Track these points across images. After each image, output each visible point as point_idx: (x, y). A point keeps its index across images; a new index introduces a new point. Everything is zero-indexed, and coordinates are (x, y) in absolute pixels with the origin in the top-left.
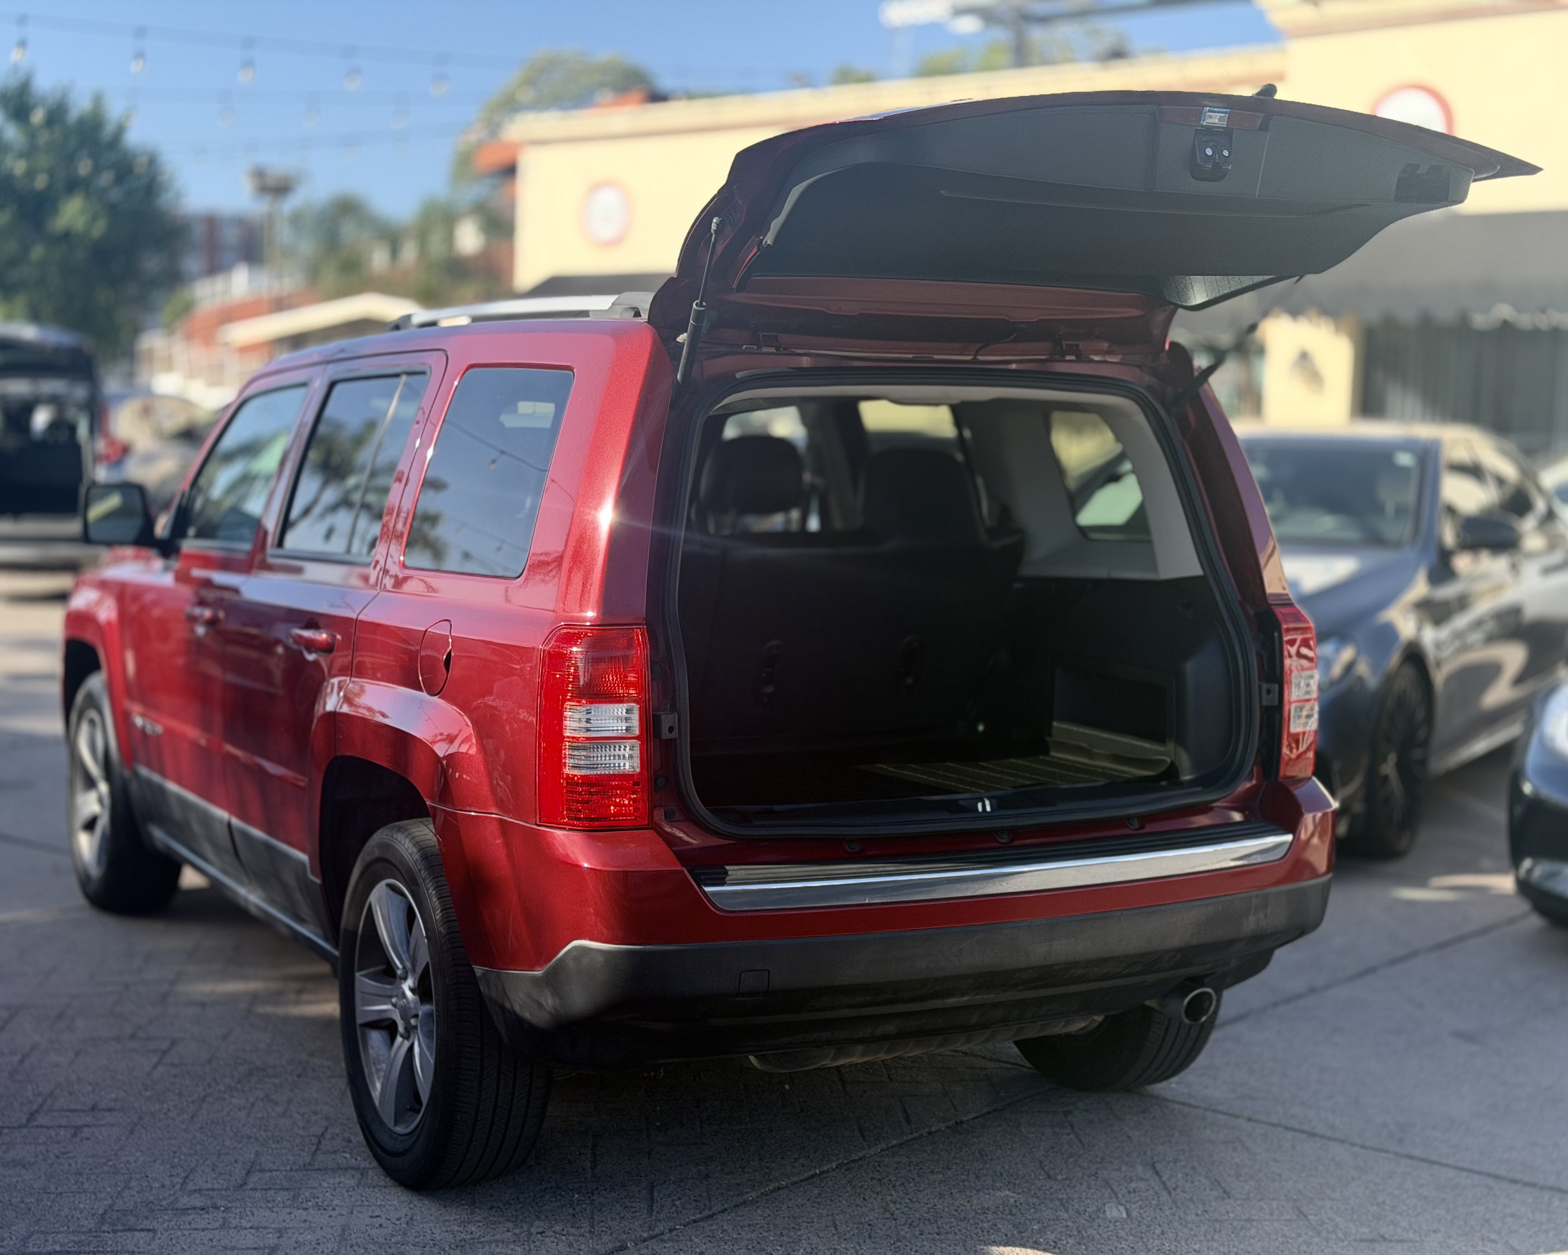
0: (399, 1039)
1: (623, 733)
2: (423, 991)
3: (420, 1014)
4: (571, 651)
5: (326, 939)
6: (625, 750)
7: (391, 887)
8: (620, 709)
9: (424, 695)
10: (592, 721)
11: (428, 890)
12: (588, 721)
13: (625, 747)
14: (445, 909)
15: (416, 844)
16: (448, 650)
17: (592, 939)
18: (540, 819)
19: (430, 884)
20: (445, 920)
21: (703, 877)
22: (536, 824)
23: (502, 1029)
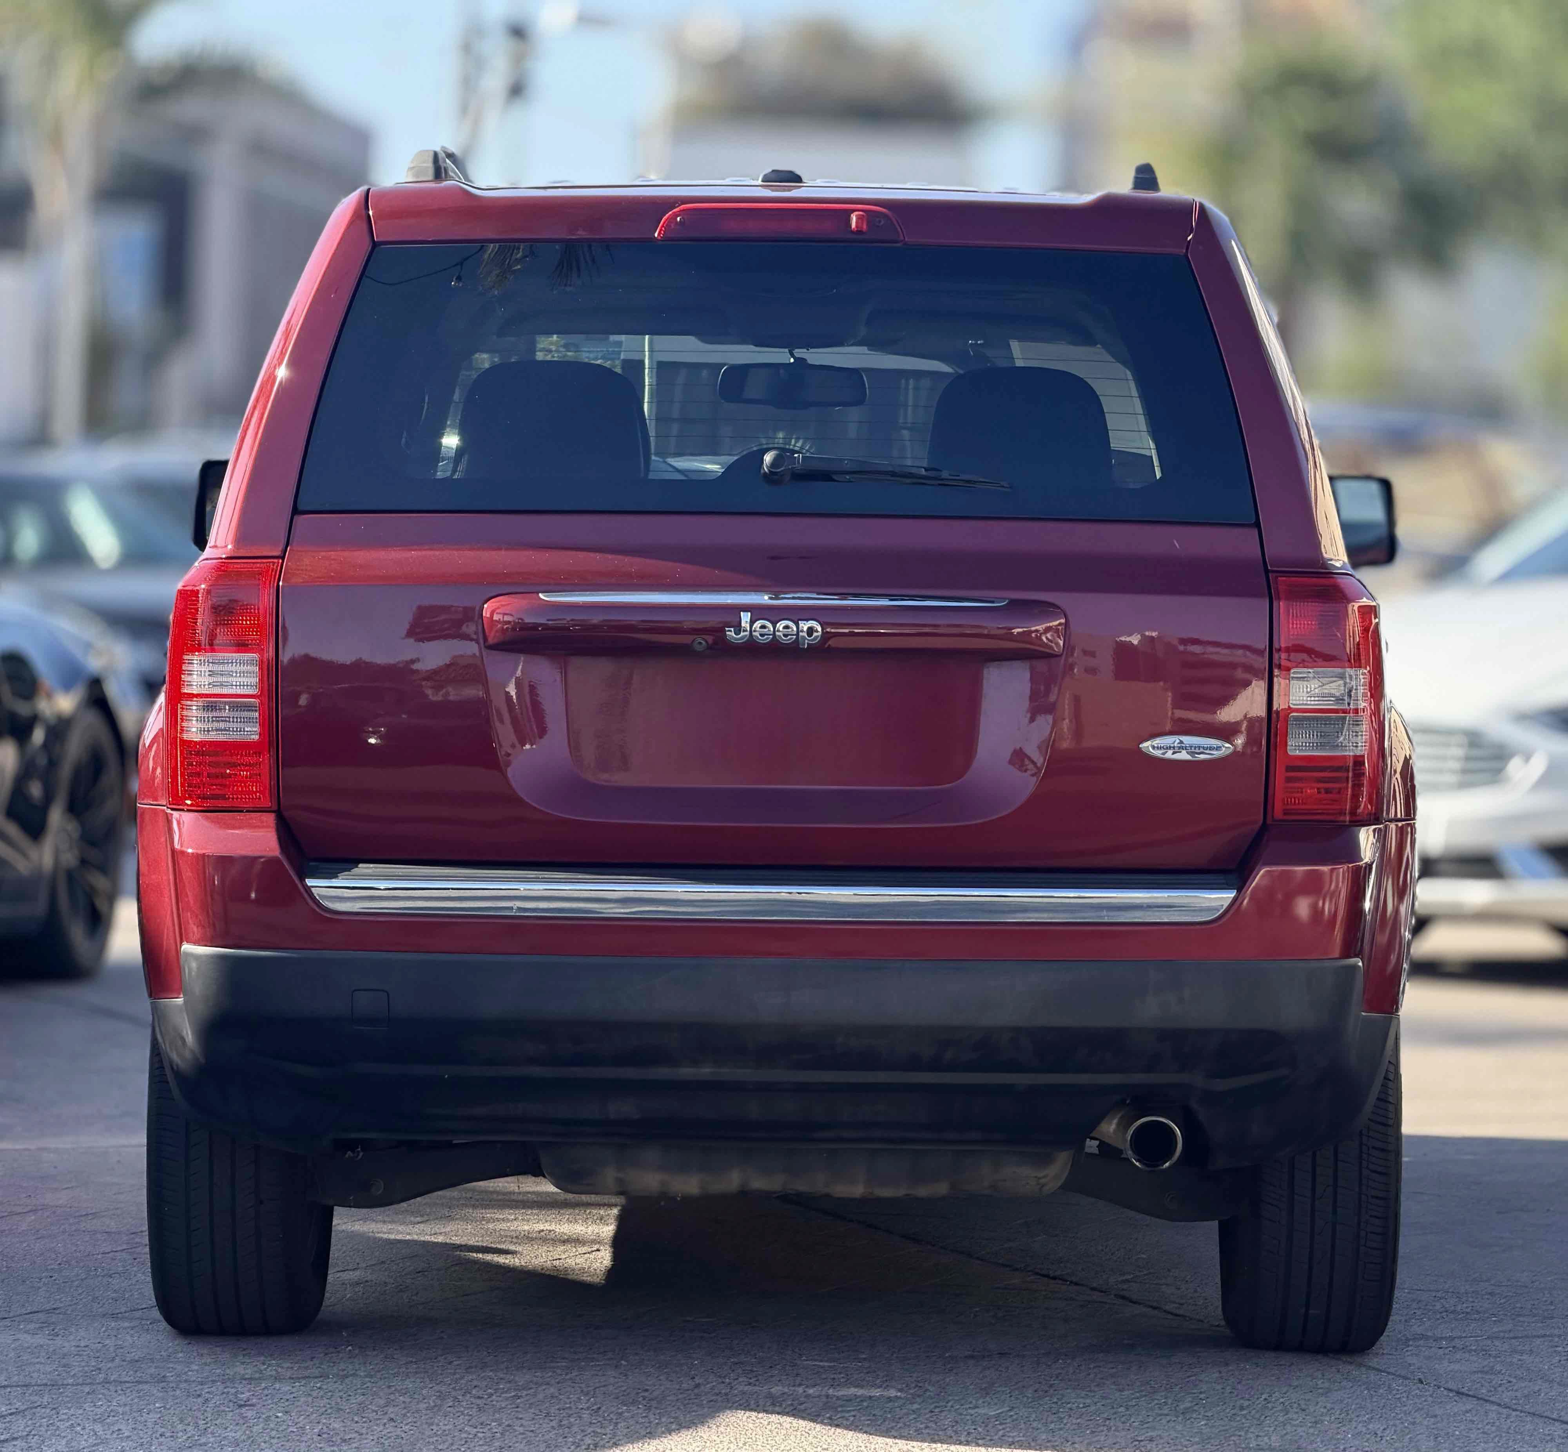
8: (240, 660)
17: (188, 942)
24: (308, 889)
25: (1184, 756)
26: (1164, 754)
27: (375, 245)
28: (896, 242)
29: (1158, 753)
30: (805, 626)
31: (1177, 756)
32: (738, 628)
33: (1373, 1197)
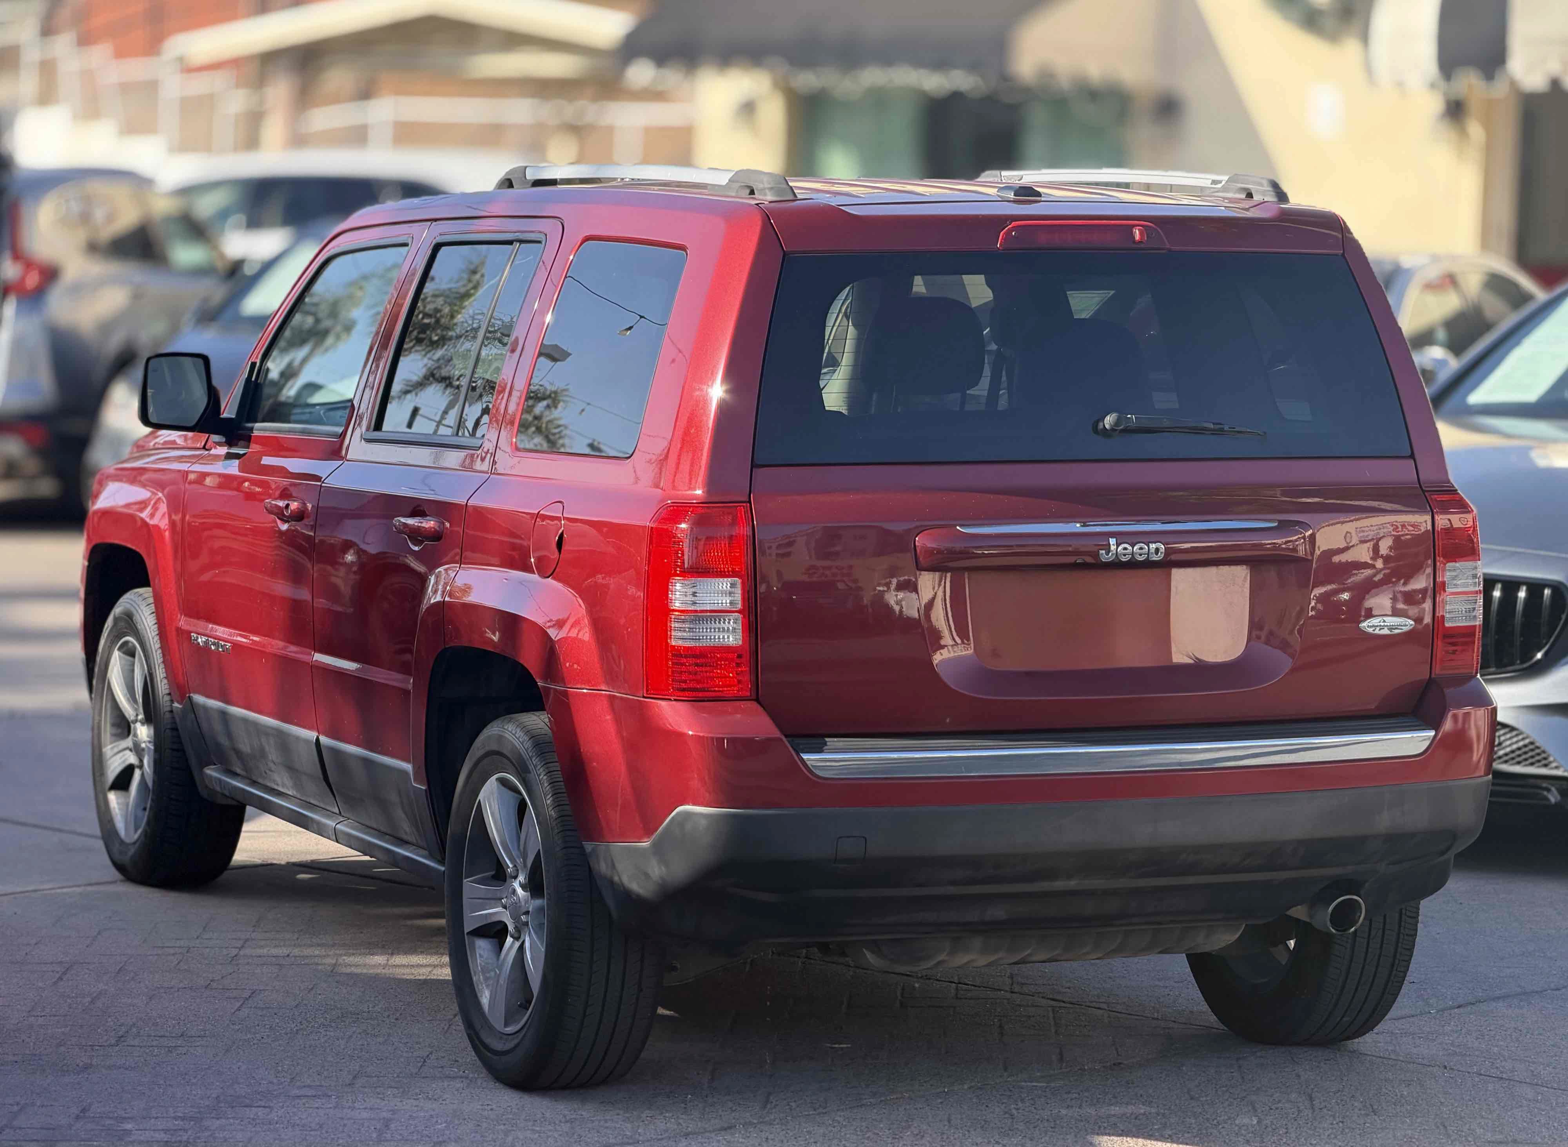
0: (509, 940)
1: (727, 606)
2: (534, 886)
3: (530, 909)
4: (677, 527)
5: (431, 857)
6: (729, 623)
7: (503, 782)
8: (725, 584)
9: (535, 577)
10: (698, 595)
11: (539, 775)
12: (694, 594)
13: (730, 620)
14: (555, 794)
15: (527, 732)
16: (560, 531)
17: (694, 804)
18: (647, 691)
19: (541, 770)
20: (556, 804)
21: (801, 747)
22: (644, 697)
23: (610, 903)
24: (802, 760)
25: (1386, 631)
26: (1374, 631)
27: (786, 253)
28: (1163, 249)
29: (1370, 630)
30: (1153, 546)
31: (1382, 633)
32: (1108, 551)
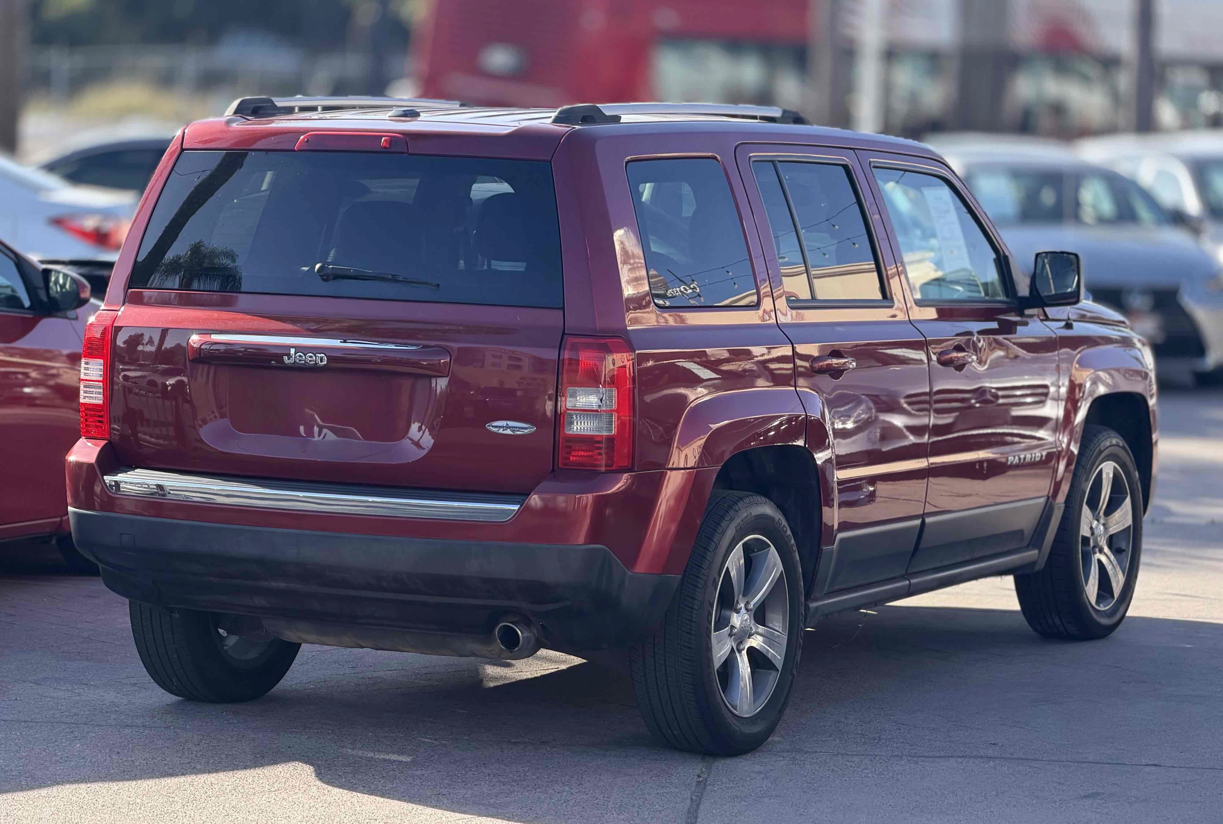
10: (89, 369)
24: (104, 481)
25: (508, 432)
26: (498, 430)
27: (183, 150)
29: (495, 430)
30: (319, 356)
31: (505, 432)
32: (289, 356)
33: (685, 672)
